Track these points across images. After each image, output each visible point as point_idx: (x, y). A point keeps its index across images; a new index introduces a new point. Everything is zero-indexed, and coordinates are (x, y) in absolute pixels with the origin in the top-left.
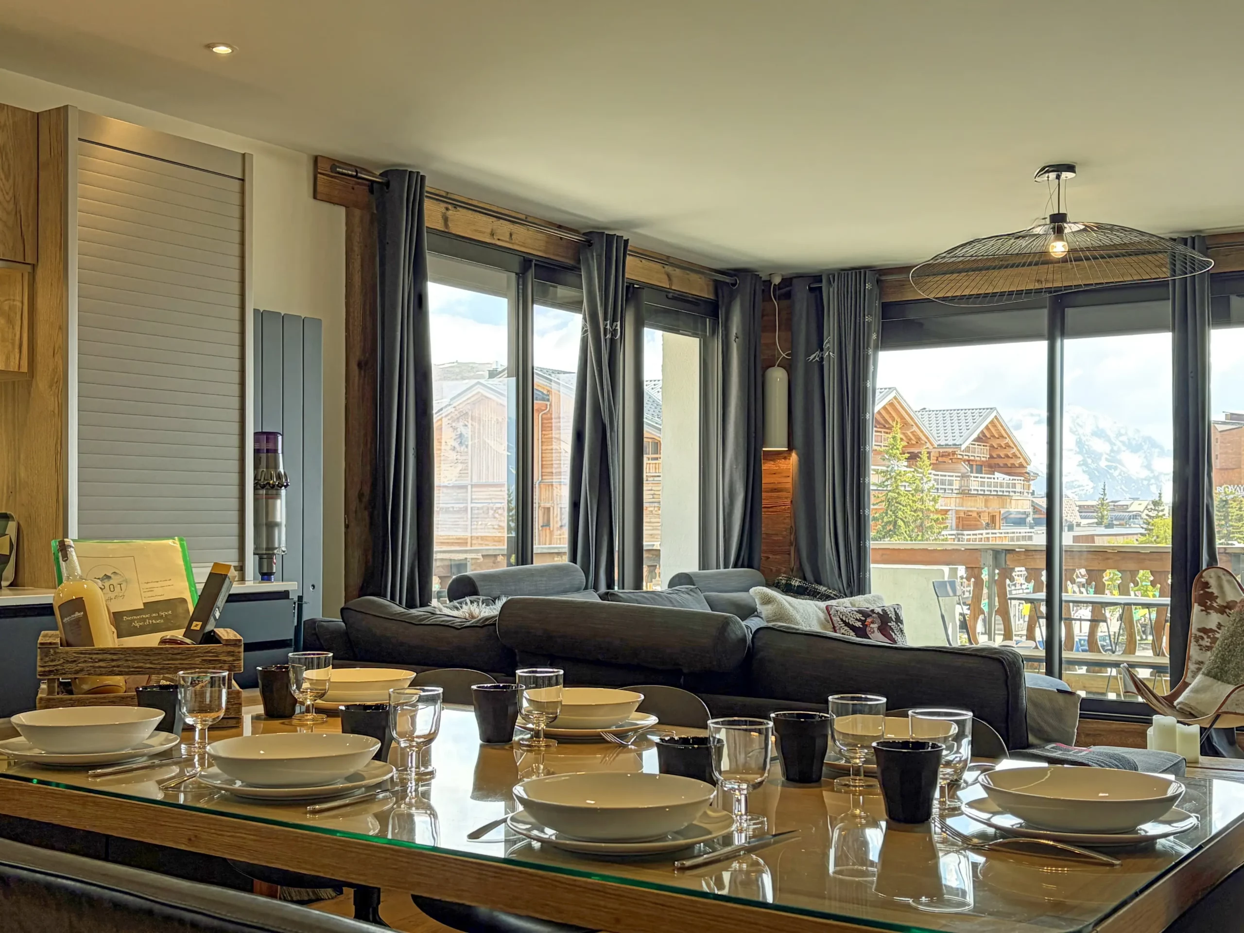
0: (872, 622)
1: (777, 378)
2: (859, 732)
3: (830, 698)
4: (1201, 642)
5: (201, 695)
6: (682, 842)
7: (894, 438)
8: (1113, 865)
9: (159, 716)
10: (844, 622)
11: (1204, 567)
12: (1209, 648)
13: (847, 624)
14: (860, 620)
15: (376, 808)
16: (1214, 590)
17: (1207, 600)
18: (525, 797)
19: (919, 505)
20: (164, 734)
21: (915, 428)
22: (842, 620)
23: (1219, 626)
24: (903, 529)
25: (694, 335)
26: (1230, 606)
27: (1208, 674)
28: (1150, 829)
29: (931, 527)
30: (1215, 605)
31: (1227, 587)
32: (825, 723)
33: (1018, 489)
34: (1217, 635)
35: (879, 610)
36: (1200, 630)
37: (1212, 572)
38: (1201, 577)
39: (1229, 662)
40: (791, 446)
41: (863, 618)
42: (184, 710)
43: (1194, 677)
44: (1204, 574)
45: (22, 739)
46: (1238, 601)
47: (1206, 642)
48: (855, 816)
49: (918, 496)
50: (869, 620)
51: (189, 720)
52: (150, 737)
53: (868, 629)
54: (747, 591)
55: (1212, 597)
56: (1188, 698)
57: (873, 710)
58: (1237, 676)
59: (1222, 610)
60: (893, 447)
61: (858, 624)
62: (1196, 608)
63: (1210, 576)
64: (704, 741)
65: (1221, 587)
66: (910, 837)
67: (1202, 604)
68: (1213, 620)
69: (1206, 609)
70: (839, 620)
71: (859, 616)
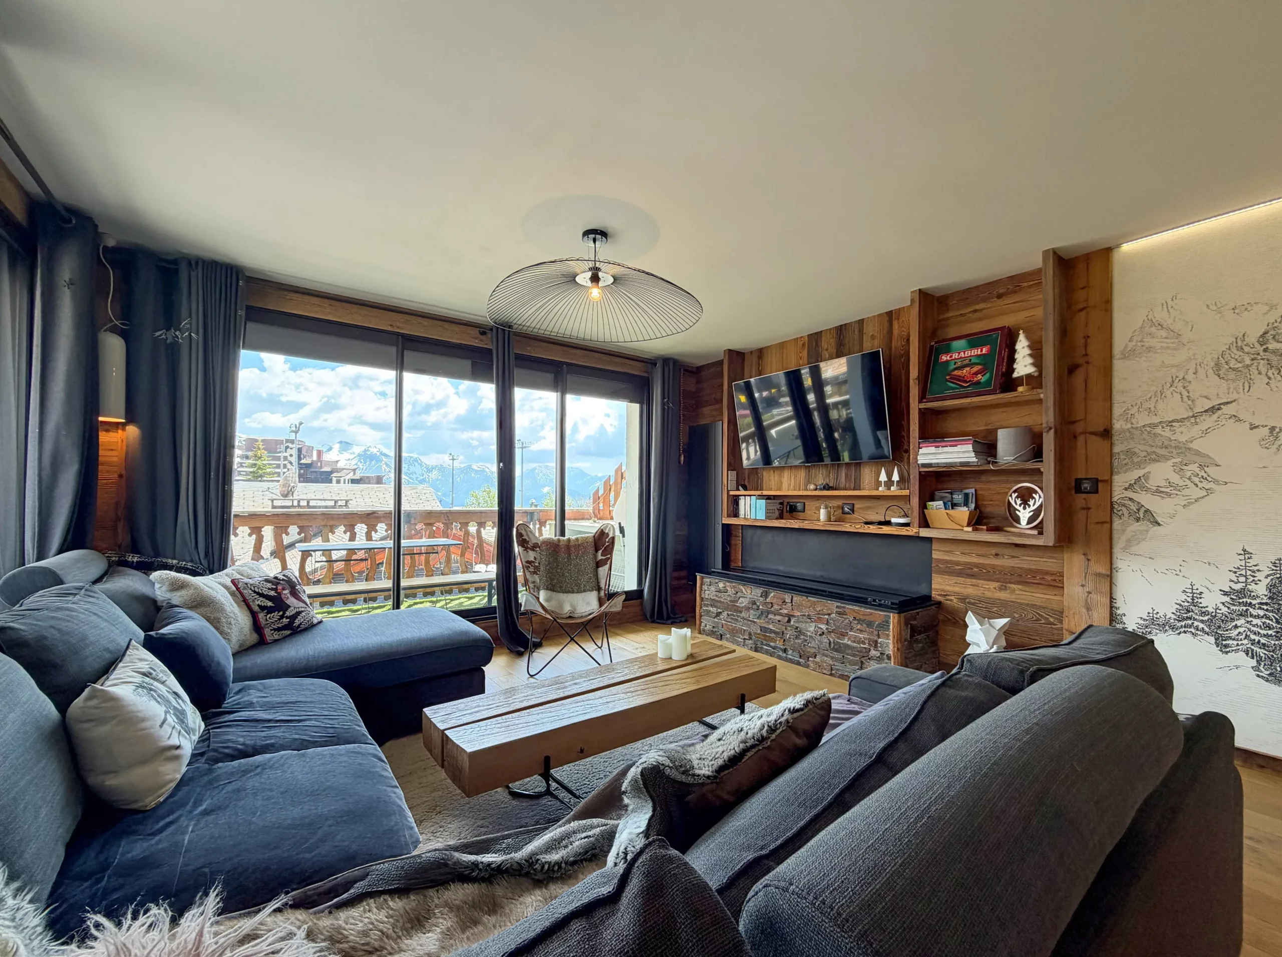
0: (284, 589)
1: (114, 344)
4: (529, 569)
10: (258, 593)
12: (535, 573)
13: (261, 595)
14: (272, 589)
17: (525, 543)
22: (255, 592)
26: (535, 546)
30: (529, 546)
36: (526, 562)
40: (129, 419)
41: (274, 587)
46: (538, 542)
47: (532, 569)
50: (280, 588)
53: (283, 596)
59: (533, 549)
61: (272, 593)
70: (250, 591)
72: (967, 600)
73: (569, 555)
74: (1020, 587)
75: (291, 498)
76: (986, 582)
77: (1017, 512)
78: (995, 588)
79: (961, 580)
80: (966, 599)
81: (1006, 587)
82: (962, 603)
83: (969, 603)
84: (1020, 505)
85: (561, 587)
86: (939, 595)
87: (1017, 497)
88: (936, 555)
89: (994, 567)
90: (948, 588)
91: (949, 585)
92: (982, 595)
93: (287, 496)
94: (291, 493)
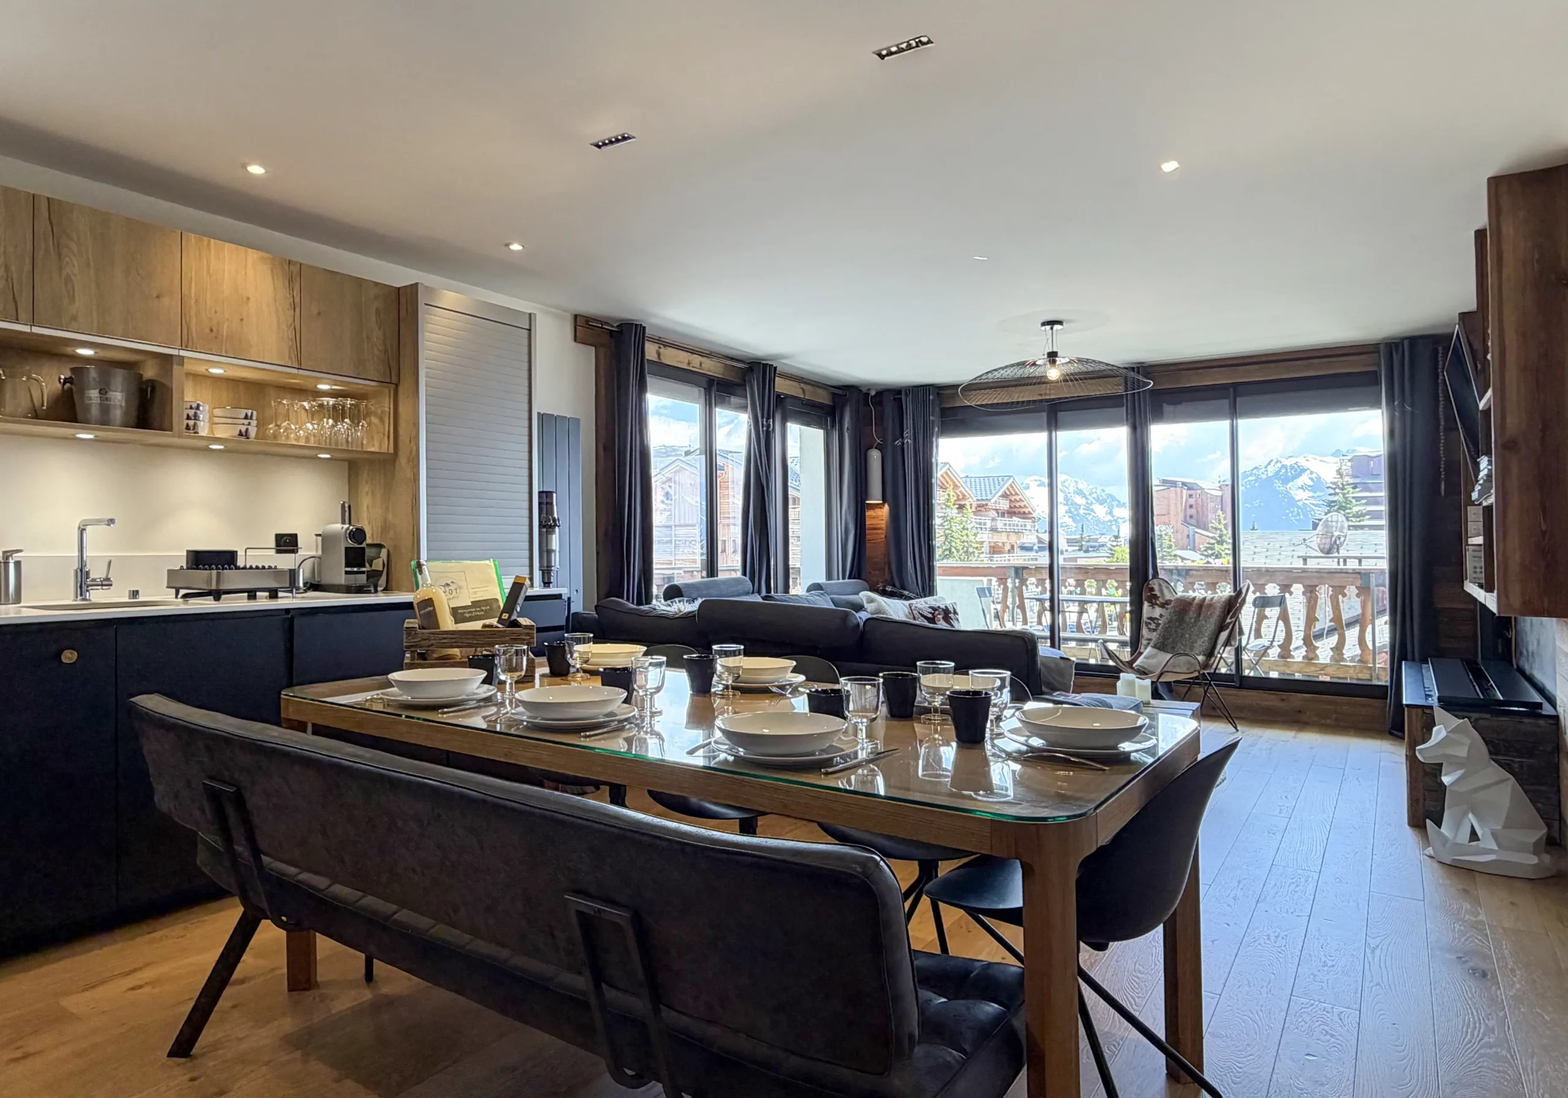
0: (939, 614)
1: (875, 456)
2: (937, 685)
3: (918, 663)
4: (1150, 626)
5: (509, 661)
6: (825, 756)
7: (949, 495)
8: (1104, 770)
9: (483, 674)
10: (921, 614)
11: (1150, 577)
12: (1154, 630)
13: (923, 616)
14: (931, 613)
15: (625, 735)
16: (1157, 592)
17: (1153, 599)
18: (723, 727)
19: (965, 538)
20: (486, 686)
21: (961, 489)
22: (919, 612)
23: (1161, 616)
24: (955, 553)
25: (822, 428)
26: (1168, 603)
27: (1155, 647)
28: (1126, 746)
29: (973, 552)
30: (1158, 602)
31: (1165, 591)
32: (916, 680)
33: (1028, 527)
34: (1160, 622)
35: (943, 607)
36: (1148, 618)
37: (1155, 581)
38: (1148, 584)
39: (1168, 639)
40: (884, 500)
41: (933, 612)
42: (499, 670)
43: (1145, 649)
44: (1150, 582)
45: (395, 690)
46: (1173, 599)
47: (1153, 626)
48: (935, 739)
49: (965, 532)
50: (937, 612)
51: (503, 677)
52: (478, 687)
53: (936, 618)
54: (858, 594)
55: (1155, 597)
56: (1141, 662)
57: (945, 671)
58: (1173, 648)
59: (1162, 606)
60: (948, 500)
61: (930, 616)
62: (1146, 604)
63: (1155, 584)
64: (839, 691)
65: (1161, 591)
66: (973, 753)
67: (1150, 601)
68: (1157, 612)
69: (1153, 605)
70: (917, 612)
71: (930, 610)
93: (1329, 552)
94: (1335, 547)
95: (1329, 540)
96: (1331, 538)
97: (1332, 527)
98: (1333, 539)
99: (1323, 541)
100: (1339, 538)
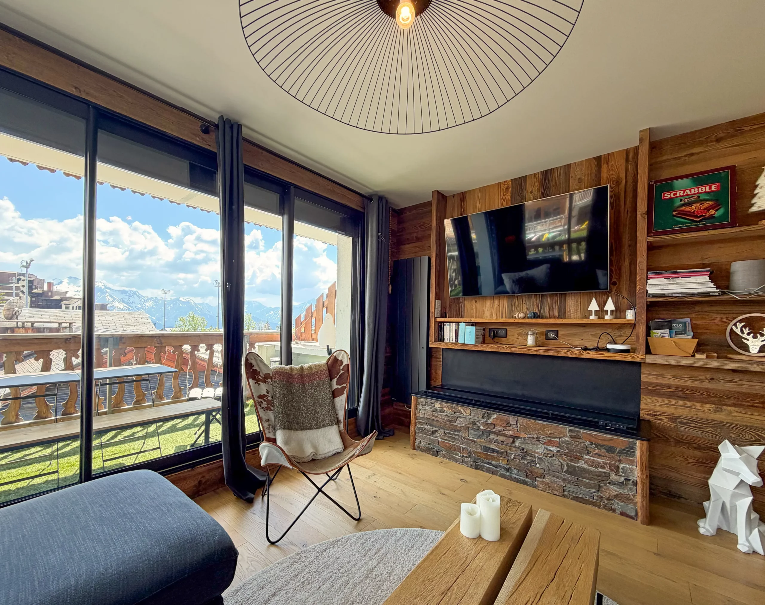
4: (262, 405)
16: (256, 368)
17: (255, 375)
23: (268, 391)
26: (268, 377)
27: (284, 428)
30: (260, 378)
31: (261, 365)
34: (269, 398)
37: (251, 355)
44: (248, 358)
46: (271, 373)
47: (264, 404)
55: (257, 373)
59: (265, 381)
63: (251, 359)
65: (258, 365)
67: (254, 378)
68: (264, 388)
69: (257, 382)
72: (679, 420)
73: (304, 385)
74: (737, 409)
75: (16, 320)
76: (700, 404)
77: (744, 341)
78: (710, 410)
79: (672, 401)
80: (676, 419)
81: (721, 409)
82: (673, 422)
83: (681, 423)
84: (749, 334)
85: (298, 424)
86: (647, 415)
87: (744, 326)
88: (644, 378)
89: (707, 390)
90: (658, 408)
91: (660, 406)
92: (696, 416)
93: (11, 318)
94: (16, 316)
95: (11, 312)
96: (13, 311)
97: (14, 305)
98: (14, 312)
99: (8, 313)
100: (18, 312)
